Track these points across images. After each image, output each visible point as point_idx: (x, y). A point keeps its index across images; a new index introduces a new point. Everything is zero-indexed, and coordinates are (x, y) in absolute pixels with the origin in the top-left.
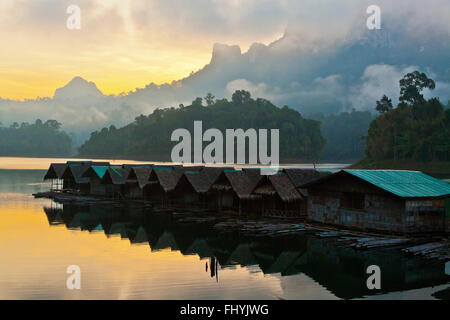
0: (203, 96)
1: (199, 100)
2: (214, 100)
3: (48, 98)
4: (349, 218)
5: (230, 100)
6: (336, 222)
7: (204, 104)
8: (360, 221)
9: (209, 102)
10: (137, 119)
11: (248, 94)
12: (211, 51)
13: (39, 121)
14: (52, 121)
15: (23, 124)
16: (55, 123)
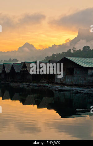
0: (71, 48)
1: (70, 50)
2: (76, 50)
3: (16, 51)
4: (68, 80)
5: (82, 50)
6: (64, 82)
7: (72, 51)
8: (72, 81)
9: (74, 51)
10: (46, 58)
11: (89, 47)
12: (78, 32)
13: (10, 59)
14: (15, 59)
15: (5, 60)
16: (16, 60)
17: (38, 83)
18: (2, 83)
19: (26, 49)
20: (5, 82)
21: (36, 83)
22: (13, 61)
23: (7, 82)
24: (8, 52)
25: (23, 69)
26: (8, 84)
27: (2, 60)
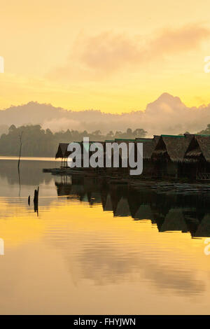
3: (141, 112)
13: (129, 130)
14: (140, 130)
15: (117, 133)
16: (142, 131)
17: (192, 182)
18: (112, 180)
19: (166, 107)
20: (118, 179)
21: (188, 182)
22: (135, 133)
23: (123, 179)
24: (124, 115)
25: (158, 152)
26: (126, 183)
27: (111, 132)
